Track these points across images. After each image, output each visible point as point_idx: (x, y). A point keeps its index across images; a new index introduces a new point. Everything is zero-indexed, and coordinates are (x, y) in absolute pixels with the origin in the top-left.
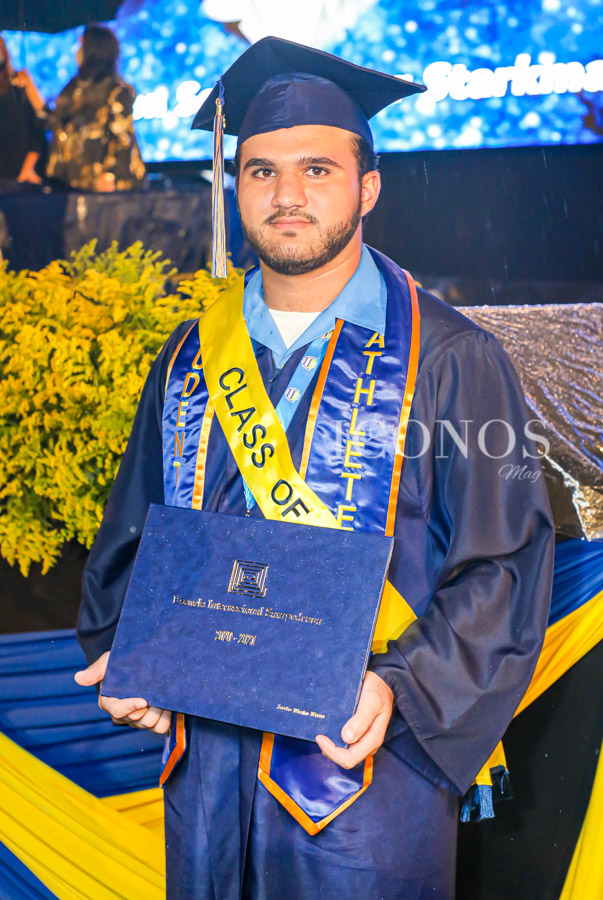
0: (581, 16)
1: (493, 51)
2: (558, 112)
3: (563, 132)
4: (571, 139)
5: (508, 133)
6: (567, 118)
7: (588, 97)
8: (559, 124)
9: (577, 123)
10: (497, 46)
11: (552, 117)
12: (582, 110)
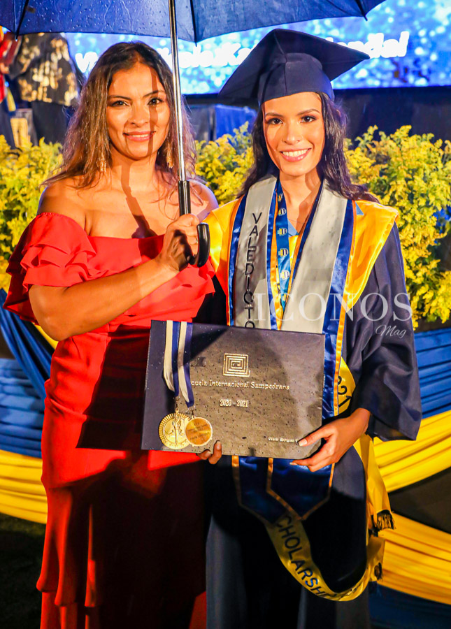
0: (393, 13)
1: (340, 33)
2: (379, 69)
3: (382, 81)
4: (386, 85)
5: (348, 81)
6: (384, 72)
7: (396, 60)
8: (379, 75)
9: (390, 75)
10: (343, 29)
11: (374, 72)
12: (393, 68)
